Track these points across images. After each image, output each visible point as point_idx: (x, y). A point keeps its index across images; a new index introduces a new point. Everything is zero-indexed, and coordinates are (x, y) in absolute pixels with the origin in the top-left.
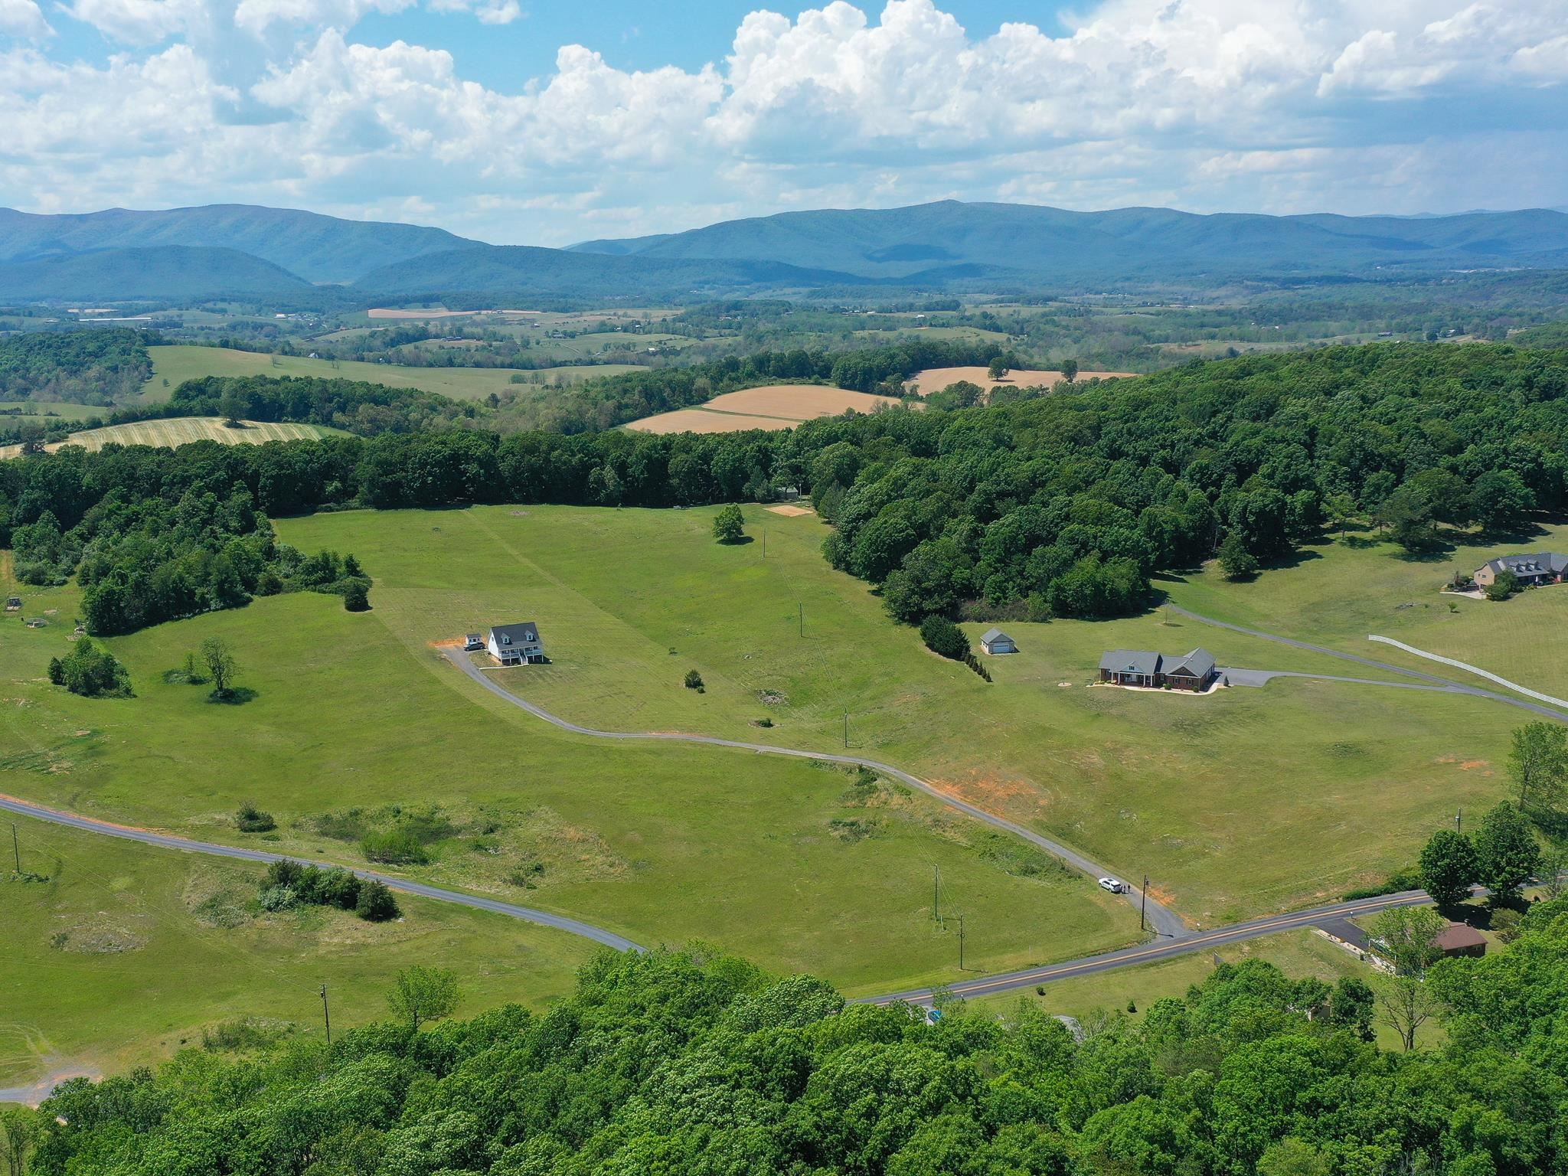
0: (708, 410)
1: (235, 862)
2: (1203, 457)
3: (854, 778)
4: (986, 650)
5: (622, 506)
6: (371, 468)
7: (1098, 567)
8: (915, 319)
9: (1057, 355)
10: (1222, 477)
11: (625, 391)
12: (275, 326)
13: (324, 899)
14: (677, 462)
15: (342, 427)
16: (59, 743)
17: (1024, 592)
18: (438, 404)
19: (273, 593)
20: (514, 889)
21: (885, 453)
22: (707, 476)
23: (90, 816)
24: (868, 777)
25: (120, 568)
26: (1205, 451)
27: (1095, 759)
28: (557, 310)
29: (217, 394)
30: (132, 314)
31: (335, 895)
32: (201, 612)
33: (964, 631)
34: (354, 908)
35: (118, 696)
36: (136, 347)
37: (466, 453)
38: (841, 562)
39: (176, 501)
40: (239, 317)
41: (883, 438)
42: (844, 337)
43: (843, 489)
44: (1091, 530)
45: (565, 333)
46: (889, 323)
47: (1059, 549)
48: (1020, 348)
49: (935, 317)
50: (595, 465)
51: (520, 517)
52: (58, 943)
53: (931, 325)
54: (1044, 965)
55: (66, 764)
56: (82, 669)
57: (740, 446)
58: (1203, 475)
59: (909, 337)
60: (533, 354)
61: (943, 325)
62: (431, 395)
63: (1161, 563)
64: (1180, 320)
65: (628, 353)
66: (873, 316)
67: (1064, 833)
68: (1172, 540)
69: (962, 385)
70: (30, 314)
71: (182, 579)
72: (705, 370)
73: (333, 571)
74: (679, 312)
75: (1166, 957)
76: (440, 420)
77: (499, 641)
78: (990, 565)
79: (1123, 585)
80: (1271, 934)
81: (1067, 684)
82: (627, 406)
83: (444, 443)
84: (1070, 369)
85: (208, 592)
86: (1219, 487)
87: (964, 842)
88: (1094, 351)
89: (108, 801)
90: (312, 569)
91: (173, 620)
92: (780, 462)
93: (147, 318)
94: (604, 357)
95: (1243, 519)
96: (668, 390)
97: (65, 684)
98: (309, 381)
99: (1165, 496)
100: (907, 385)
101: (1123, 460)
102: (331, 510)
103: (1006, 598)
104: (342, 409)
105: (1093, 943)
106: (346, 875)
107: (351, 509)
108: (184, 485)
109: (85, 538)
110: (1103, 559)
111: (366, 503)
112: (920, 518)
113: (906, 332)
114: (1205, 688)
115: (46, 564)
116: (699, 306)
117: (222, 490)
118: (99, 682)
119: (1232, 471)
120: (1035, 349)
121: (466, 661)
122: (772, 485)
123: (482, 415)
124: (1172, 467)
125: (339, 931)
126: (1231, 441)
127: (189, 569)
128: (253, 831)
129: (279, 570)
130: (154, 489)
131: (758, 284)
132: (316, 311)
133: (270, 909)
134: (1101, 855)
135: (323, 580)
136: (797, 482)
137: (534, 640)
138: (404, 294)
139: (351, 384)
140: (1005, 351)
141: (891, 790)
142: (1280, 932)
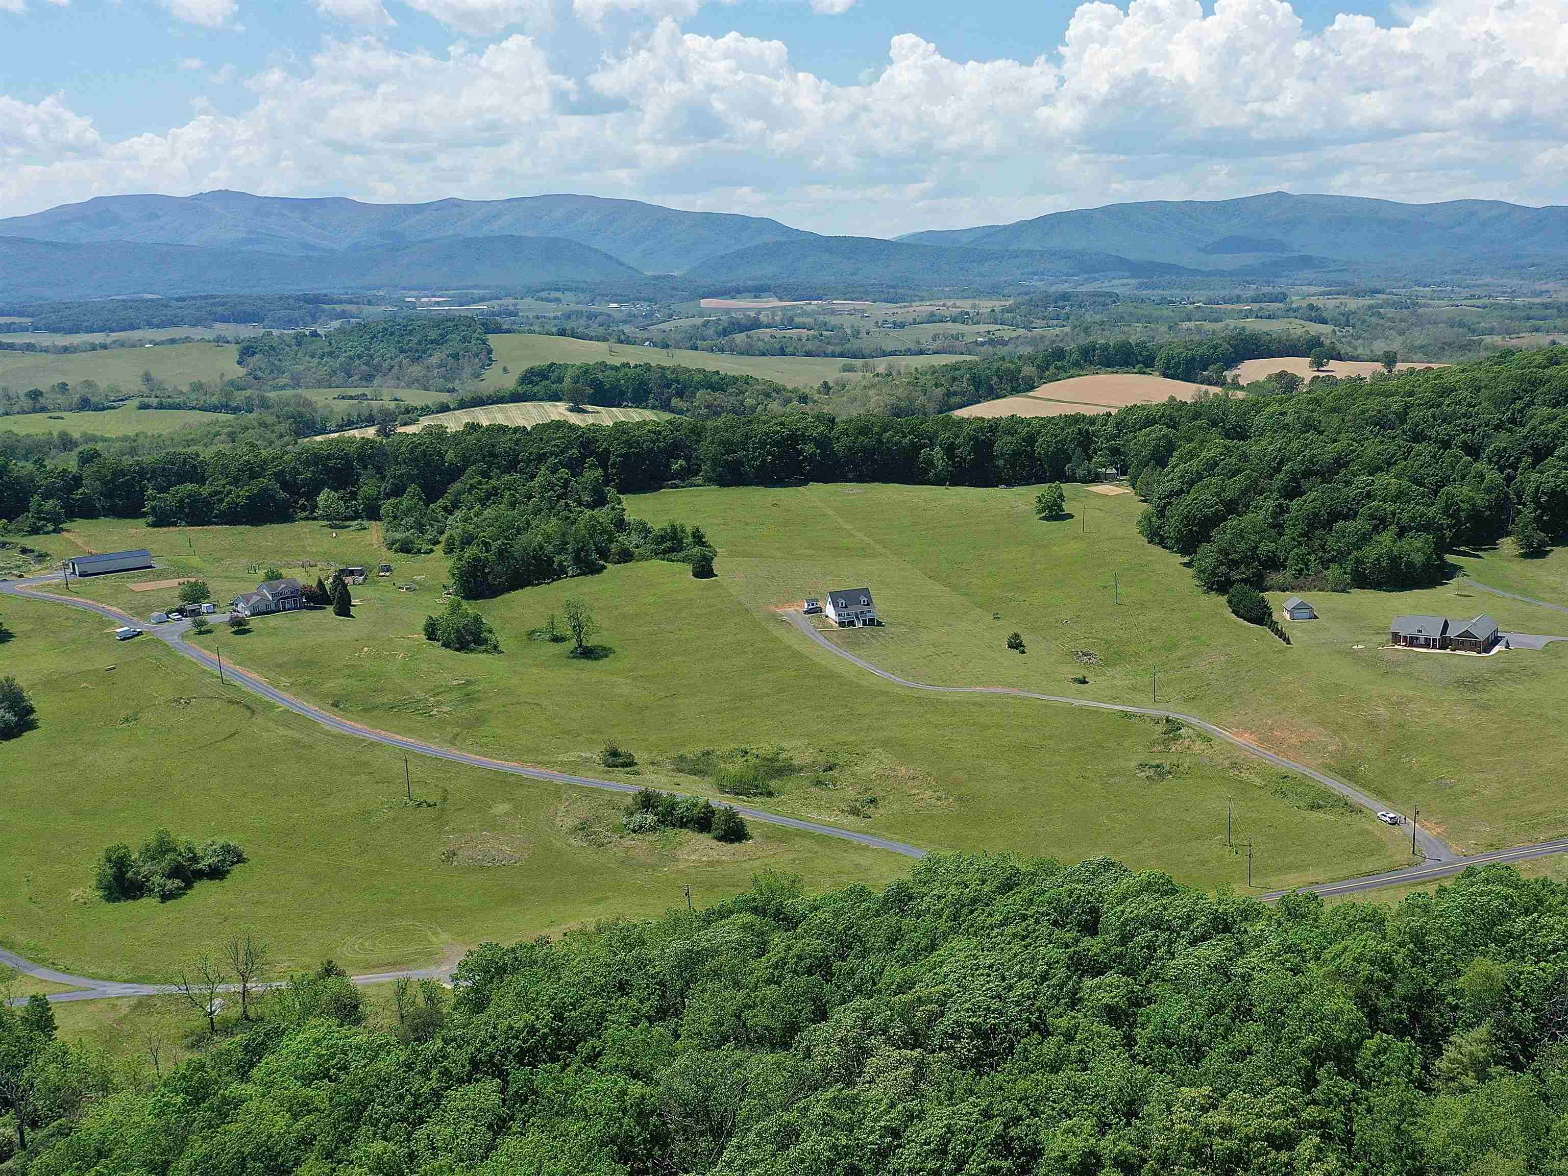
0: (1035, 398)
1: (601, 792)
2: (1501, 440)
3: (1160, 728)
4: (1288, 616)
5: (950, 485)
6: (713, 449)
7: (1395, 542)
8: (1241, 311)
9: (1380, 346)
10: (1519, 460)
11: (954, 379)
12: (609, 316)
13: (682, 823)
14: (1003, 445)
15: (681, 412)
16: (437, 691)
17: (1325, 564)
18: (772, 391)
19: (626, 562)
20: (852, 818)
21: (1200, 435)
22: (1030, 456)
23: (469, 752)
24: (1173, 727)
25: (484, 537)
26: (1504, 435)
27: (1382, 710)
28: (886, 301)
29: (560, 380)
30: (469, 304)
31: (692, 820)
32: (559, 578)
33: (1266, 598)
34: (709, 832)
35: (486, 651)
36: (476, 335)
37: (803, 434)
38: (1156, 536)
39: (533, 477)
40: (573, 307)
41: (1197, 423)
42: (1170, 328)
43: (1159, 469)
44: (1390, 507)
45: (894, 323)
46: (1216, 315)
47: (1359, 524)
48: (1343, 340)
49: (1261, 309)
50: (924, 446)
51: (853, 494)
52: (448, 857)
53: (1257, 317)
54: (1323, 883)
55: (445, 709)
56: (455, 626)
57: (1063, 429)
58: (1501, 458)
59: (1235, 328)
60: (865, 343)
61: (1269, 317)
62: (765, 382)
63: (1458, 539)
64: (1507, 313)
65: (957, 343)
66: (1199, 307)
67: (1349, 775)
68: (1469, 518)
69: (1282, 375)
70: (369, 303)
71: (541, 547)
72: (1032, 359)
73: (680, 541)
74: (1007, 303)
75: (1433, 878)
76: (774, 406)
77: (835, 605)
78: (1294, 539)
79: (1418, 559)
80: (1528, 859)
81: (1360, 647)
82: (955, 394)
83: (782, 424)
84: (1390, 360)
85: (565, 559)
86: (1516, 469)
87: (1258, 781)
88: (1417, 343)
89: (484, 740)
90: (661, 539)
91: (533, 585)
92: (1101, 442)
93: (483, 307)
94: (934, 347)
95: (1536, 499)
96: (995, 378)
97: (438, 640)
98: (648, 367)
99: (1463, 477)
100: (1229, 375)
101: (1425, 444)
102: (677, 487)
103: (1308, 570)
104: (680, 394)
105: (1368, 865)
106: (702, 801)
107: (695, 486)
108: (539, 463)
109: (449, 511)
110: (1401, 534)
111: (709, 481)
112: (1228, 495)
113: (1232, 323)
114: (1487, 649)
115: (413, 534)
116: (1027, 297)
117: (575, 466)
118: (470, 638)
119: (1529, 455)
120: (1360, 341)
121: (806, 623)
122: (1092, 466)
123: (815, 402)
124: (1473, 451)
125: (697, 850)
126: (1528, 427)
127: (548, 538)
128: (617, 766)
129: (631, 540)
130: (512, 466)
131: (1086, 276)
132: (650, 300)
133: (634, 831)
134: (1381, 793)
135: (672, 550)
136: (1117, 464)
137: (868, 604)
138: (734, 284)
139: (688, 370)
140: (1327, 342)
141: (1194, 737)
142: (1537, 857)
